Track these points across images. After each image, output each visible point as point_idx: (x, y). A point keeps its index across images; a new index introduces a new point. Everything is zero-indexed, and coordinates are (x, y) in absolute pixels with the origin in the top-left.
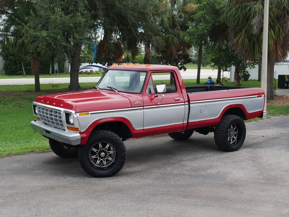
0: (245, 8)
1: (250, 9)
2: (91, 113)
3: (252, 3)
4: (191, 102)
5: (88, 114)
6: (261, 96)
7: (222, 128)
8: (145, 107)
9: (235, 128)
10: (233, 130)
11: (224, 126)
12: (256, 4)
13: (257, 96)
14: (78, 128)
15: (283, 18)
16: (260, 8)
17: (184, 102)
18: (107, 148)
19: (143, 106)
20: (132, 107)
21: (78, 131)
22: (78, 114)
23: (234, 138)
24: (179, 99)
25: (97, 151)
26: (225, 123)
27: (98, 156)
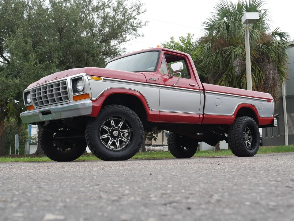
0: (224, 53)
1: (231, 52)
2: (104, 79)
3: (231, 47)
4: (206, 91)
5: (100, 79)
6: (270, 101)
7: (237, 128)
8: (160, 85)
9: (248, 132)
10: (247, 134)
11: (239, 125)
12: (235, 48)
13: (267, 100)
14: (89, 94)
15: (263, 62)
16: (240, 51)
17: (200, 90)
18: (121, 126)
19: (159, 84)
20: (147, 83)
21: (89, 97)
22: (89, 77)
23: (249, 142)
24: (194, 85)
25: (108, 129)
26: (239, 123)
27: (109, 136)
